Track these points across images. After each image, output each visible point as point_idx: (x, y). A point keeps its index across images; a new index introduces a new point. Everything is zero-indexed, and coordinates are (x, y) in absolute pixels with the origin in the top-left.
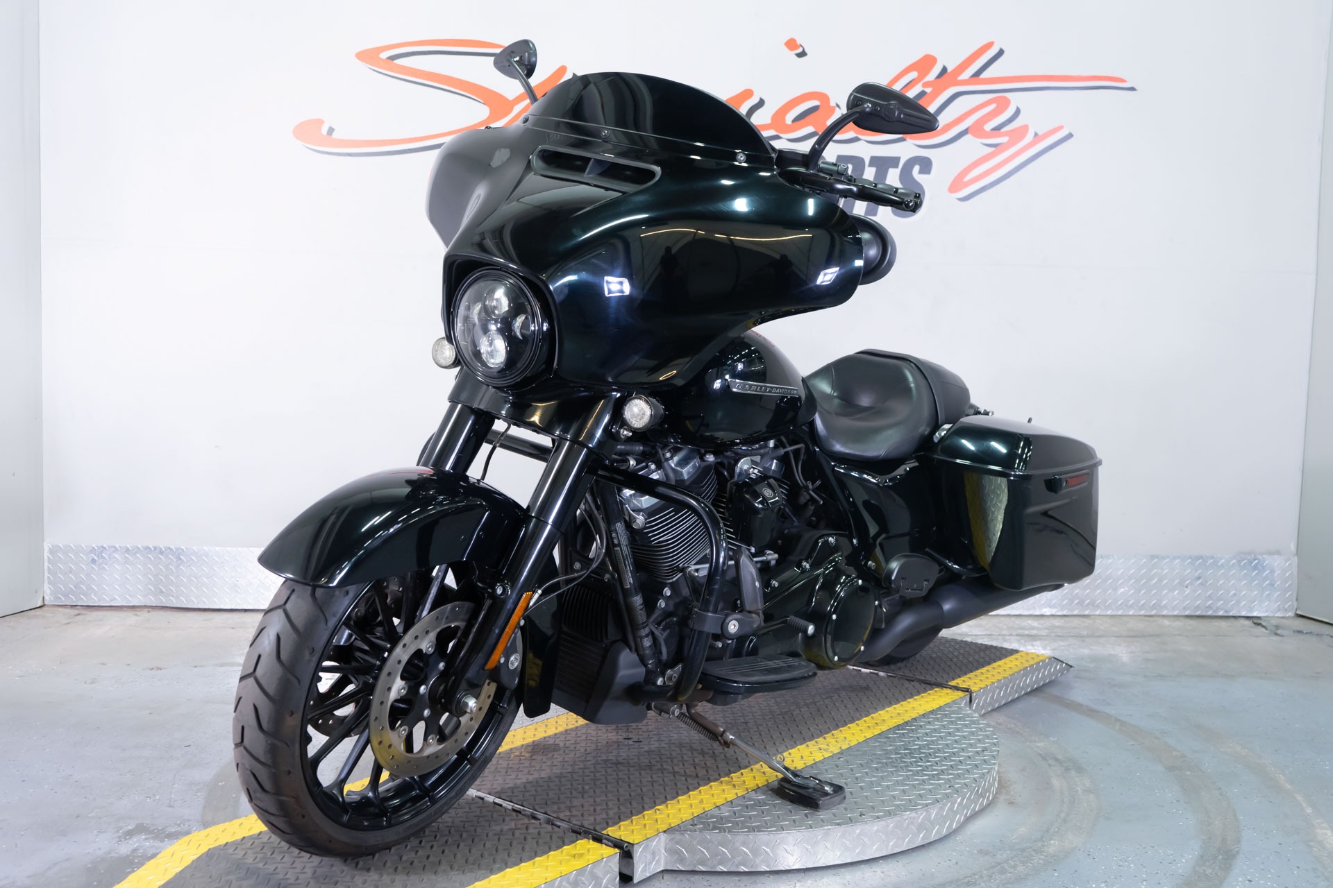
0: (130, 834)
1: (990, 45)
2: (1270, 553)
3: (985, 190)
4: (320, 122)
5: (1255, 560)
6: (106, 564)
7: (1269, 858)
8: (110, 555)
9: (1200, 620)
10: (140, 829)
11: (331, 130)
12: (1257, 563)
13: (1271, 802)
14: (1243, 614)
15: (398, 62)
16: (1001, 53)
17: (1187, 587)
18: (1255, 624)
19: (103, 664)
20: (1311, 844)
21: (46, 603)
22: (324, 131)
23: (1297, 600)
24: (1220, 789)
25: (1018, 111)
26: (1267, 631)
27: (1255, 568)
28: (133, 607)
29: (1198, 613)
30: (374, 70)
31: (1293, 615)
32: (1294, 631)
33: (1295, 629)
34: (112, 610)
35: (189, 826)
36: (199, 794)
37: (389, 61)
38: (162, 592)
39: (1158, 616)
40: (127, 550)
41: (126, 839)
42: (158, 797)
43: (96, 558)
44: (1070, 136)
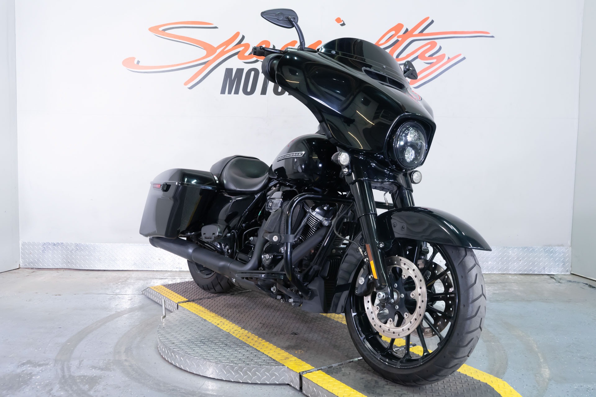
0: (23, 364)
1: (427, 18)
2: (558, 246)
3: (426, 83)
4: (134, 59)
5: (552, 248)
7: (515, 381)
8: (47, 246)
9: (526, 276)
10: (29, 362)
11: (138, 62)
12: (552, 250)
13: (526, 356)
14: (546, 273)
15: (167, 32)
16: (432, 22)
17: (520, 261)
18: (551, 277)
20: (537, 375)
21: (21, 267)
22: (136, 62)
23: (571, 267)
24: (505, 350)
25: (440, 48)
26: (555, 281)
27: (552, 252)
28: (57, 269)
29: (525, 273)
30: (156, 36)
31: (569, 273)
32: (567, 281)
33: (569, 280)
34: (48, 270)
35: (49, 361)
36: (58, 348)
37: (163, 31)
38: (69, 262)
39: (507, 274)
40: (54, 245)
41: (21, 366)
42: (40, 349)
44: (464, 58)
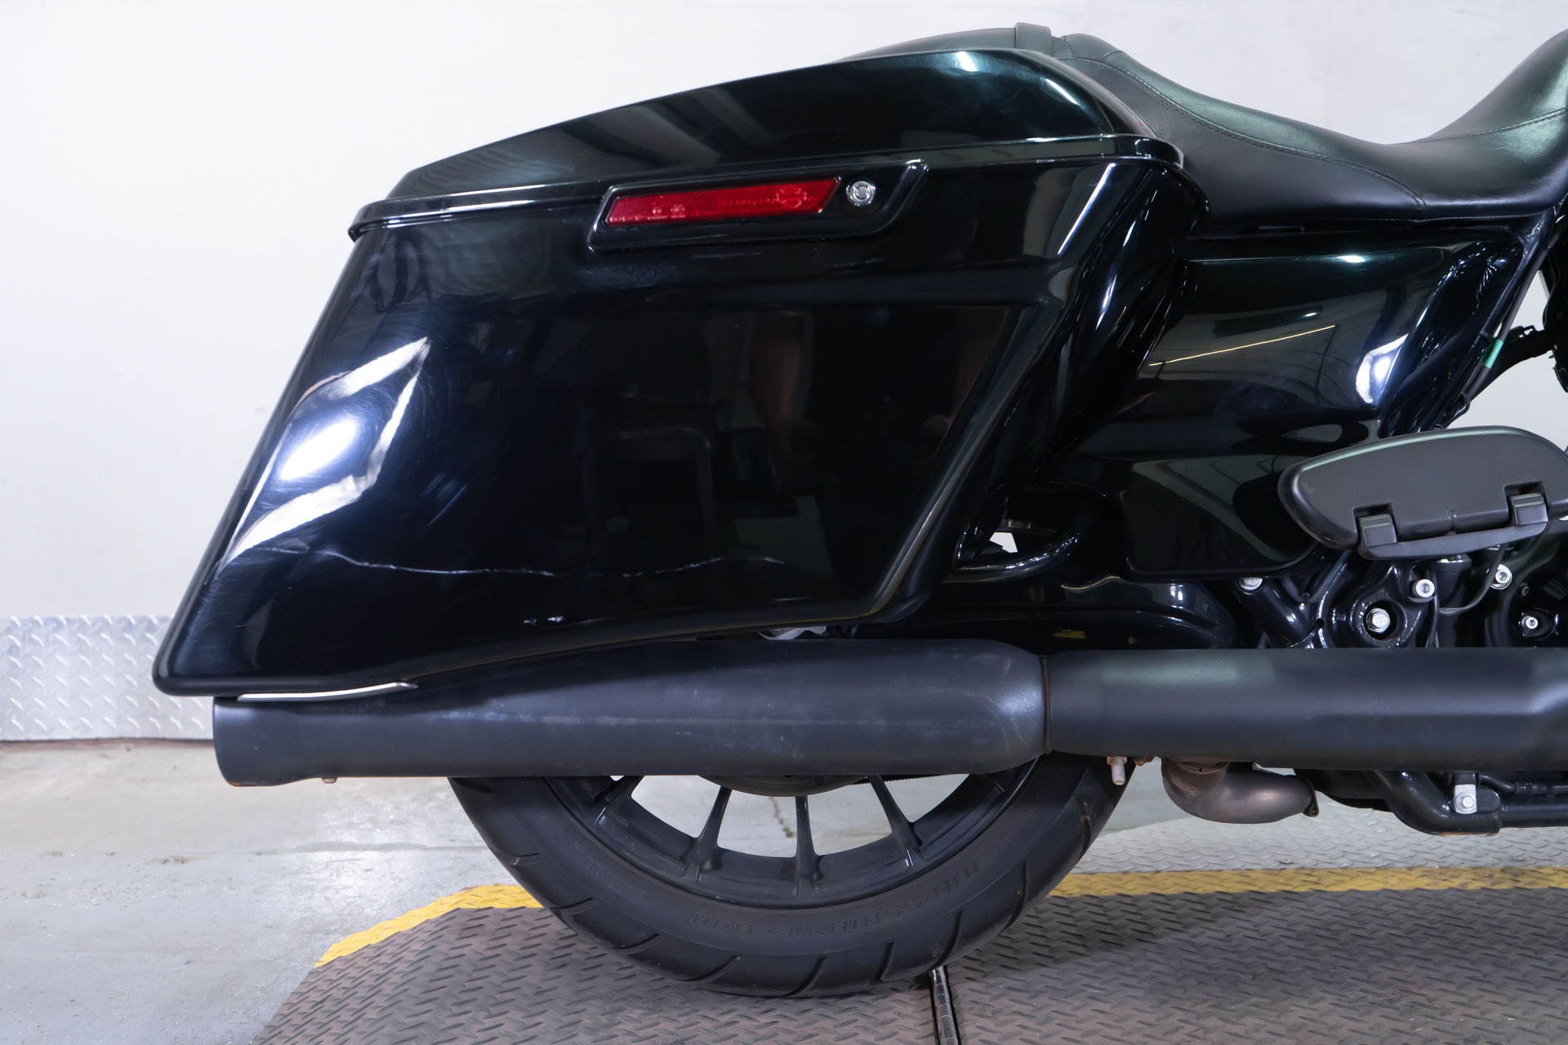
6: (38, 656)
8: (47, 637)
19: (55, 854)
28: (96, 742)
34: (55, 748)
40: (83, 626)
43: (19, 644)
